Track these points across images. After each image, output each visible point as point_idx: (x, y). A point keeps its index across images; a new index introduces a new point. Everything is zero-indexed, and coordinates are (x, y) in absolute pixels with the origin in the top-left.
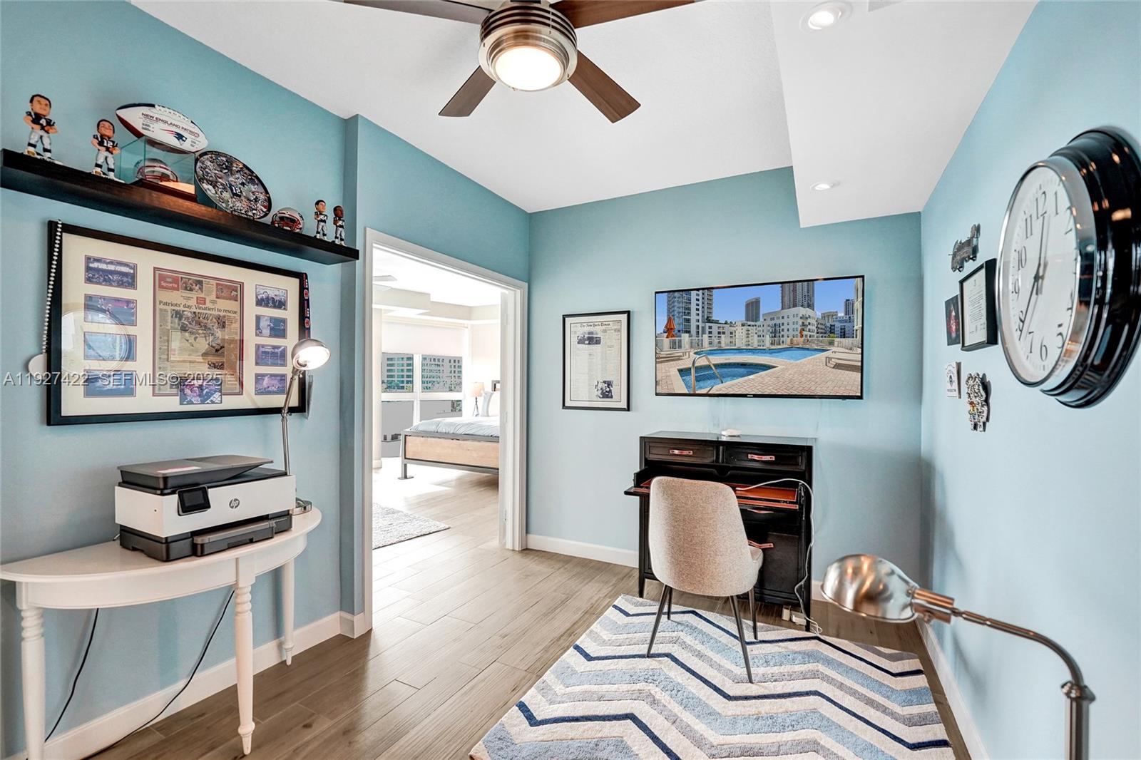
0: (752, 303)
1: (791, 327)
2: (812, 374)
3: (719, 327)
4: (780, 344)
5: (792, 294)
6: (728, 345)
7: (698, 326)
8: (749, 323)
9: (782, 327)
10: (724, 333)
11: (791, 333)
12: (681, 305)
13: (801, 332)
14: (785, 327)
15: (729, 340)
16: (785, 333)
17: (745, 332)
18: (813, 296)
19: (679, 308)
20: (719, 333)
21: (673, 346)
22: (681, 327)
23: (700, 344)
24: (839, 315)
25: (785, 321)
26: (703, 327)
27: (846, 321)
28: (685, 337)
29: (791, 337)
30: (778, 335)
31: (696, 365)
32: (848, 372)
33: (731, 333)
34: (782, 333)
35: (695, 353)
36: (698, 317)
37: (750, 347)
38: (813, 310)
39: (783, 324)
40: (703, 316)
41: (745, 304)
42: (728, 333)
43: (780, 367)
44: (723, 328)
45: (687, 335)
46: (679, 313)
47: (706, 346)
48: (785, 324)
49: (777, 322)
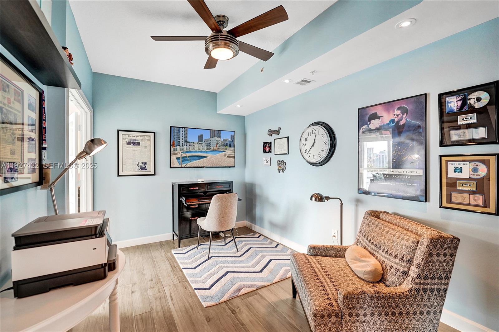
0: (200, 136)
1: (213, 144)
2: (220, 159)
3: (189, 144)
4: (209, 149)
5: (213, 133)
6: (192, 150)
7: (183, 144)
8: (199, 142)
9: (210, 144)
10: (191, 146)
11: (213, 146)
12: (177, 137)
13: (216, 146)
14: (211, 144)
15: (193, 148)
16: (211, 146)
17: (198, 146)
18: (220, 134)
19: (176, 137)
20: (190, 146)
21: (174, 150)
22: (177, 144)
23: (183, 149)
24: (229, 140)
25: (211, 142)
26: (184, 144)
27: (231, 142)
28: (178, 147)
29: (213, 147)
30: (209, 146)
31: (182, 156)
32: (232, 159)
33: (194, 146)
34: (210, 146)
35: (182, 152)
36: (183, 141)
37: (199, 150)
38: (220, 138)
39: (210, 143)
40: (184, 140)
41: (198, 136)
42: (192, 146)
43: (210, 157)
44: (191, 144)
45: (179, 146)
46: (176, 139)
47: (185, 150)
48: (211, 143)
49: (208, 142)
